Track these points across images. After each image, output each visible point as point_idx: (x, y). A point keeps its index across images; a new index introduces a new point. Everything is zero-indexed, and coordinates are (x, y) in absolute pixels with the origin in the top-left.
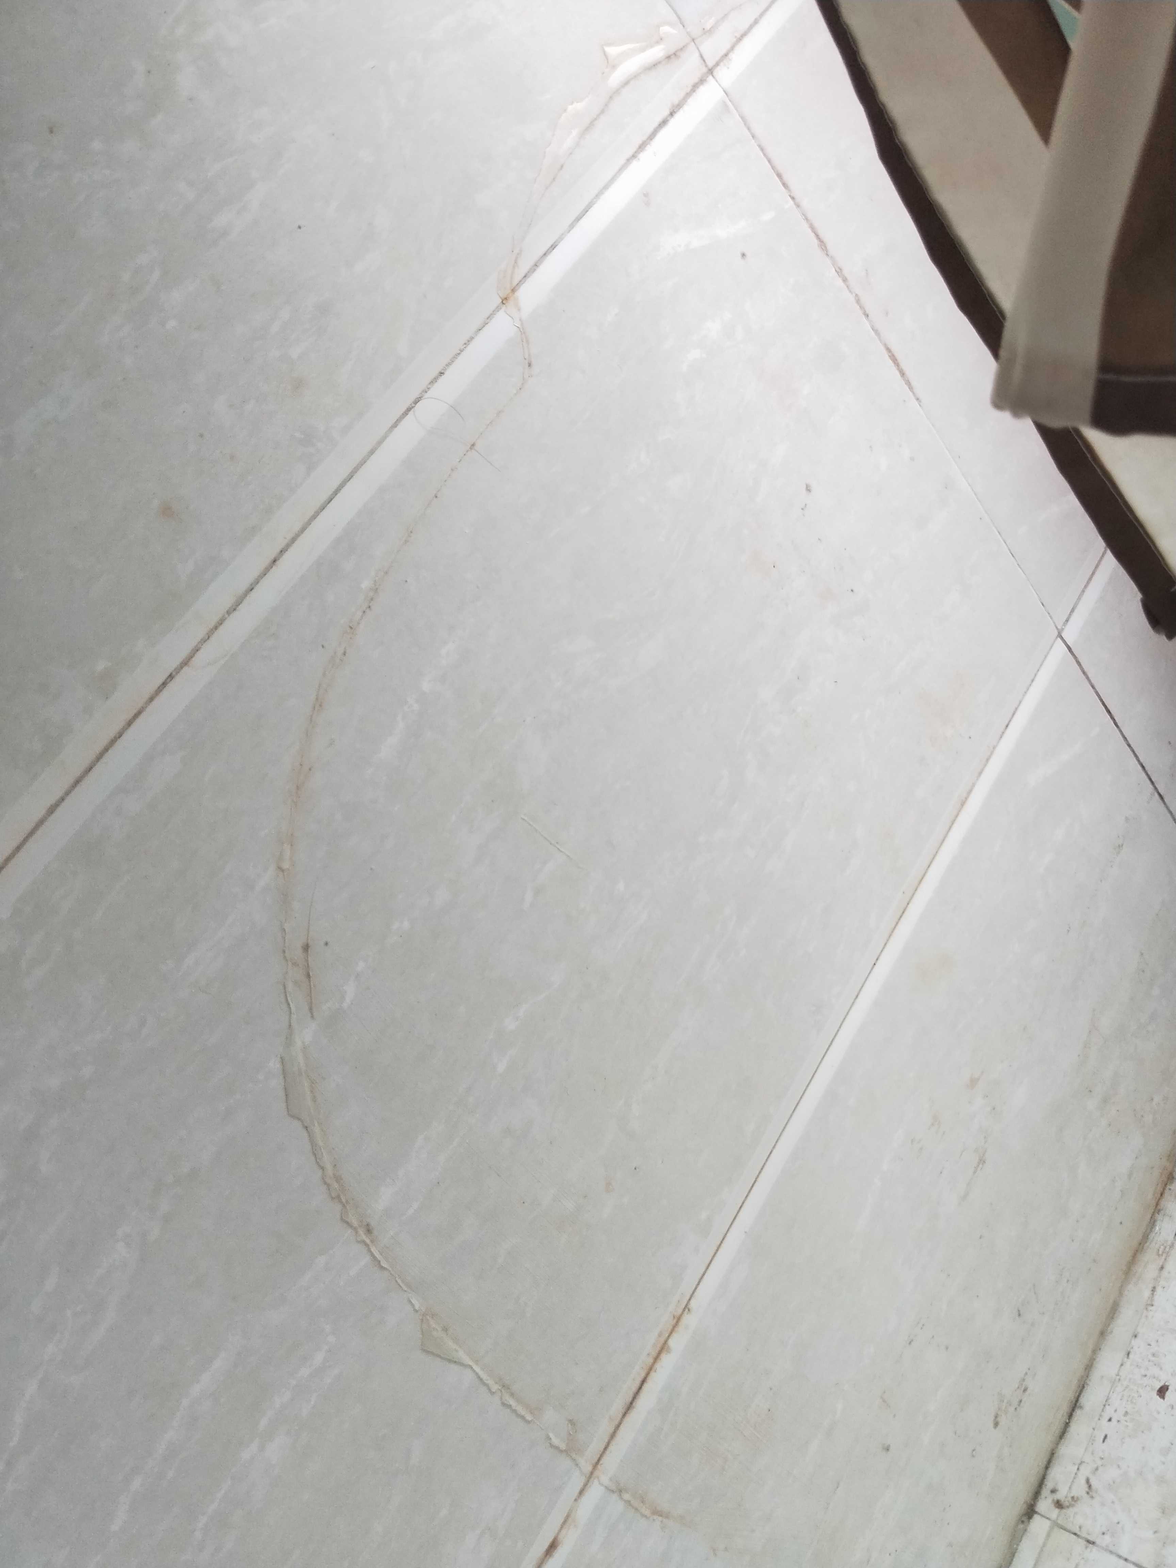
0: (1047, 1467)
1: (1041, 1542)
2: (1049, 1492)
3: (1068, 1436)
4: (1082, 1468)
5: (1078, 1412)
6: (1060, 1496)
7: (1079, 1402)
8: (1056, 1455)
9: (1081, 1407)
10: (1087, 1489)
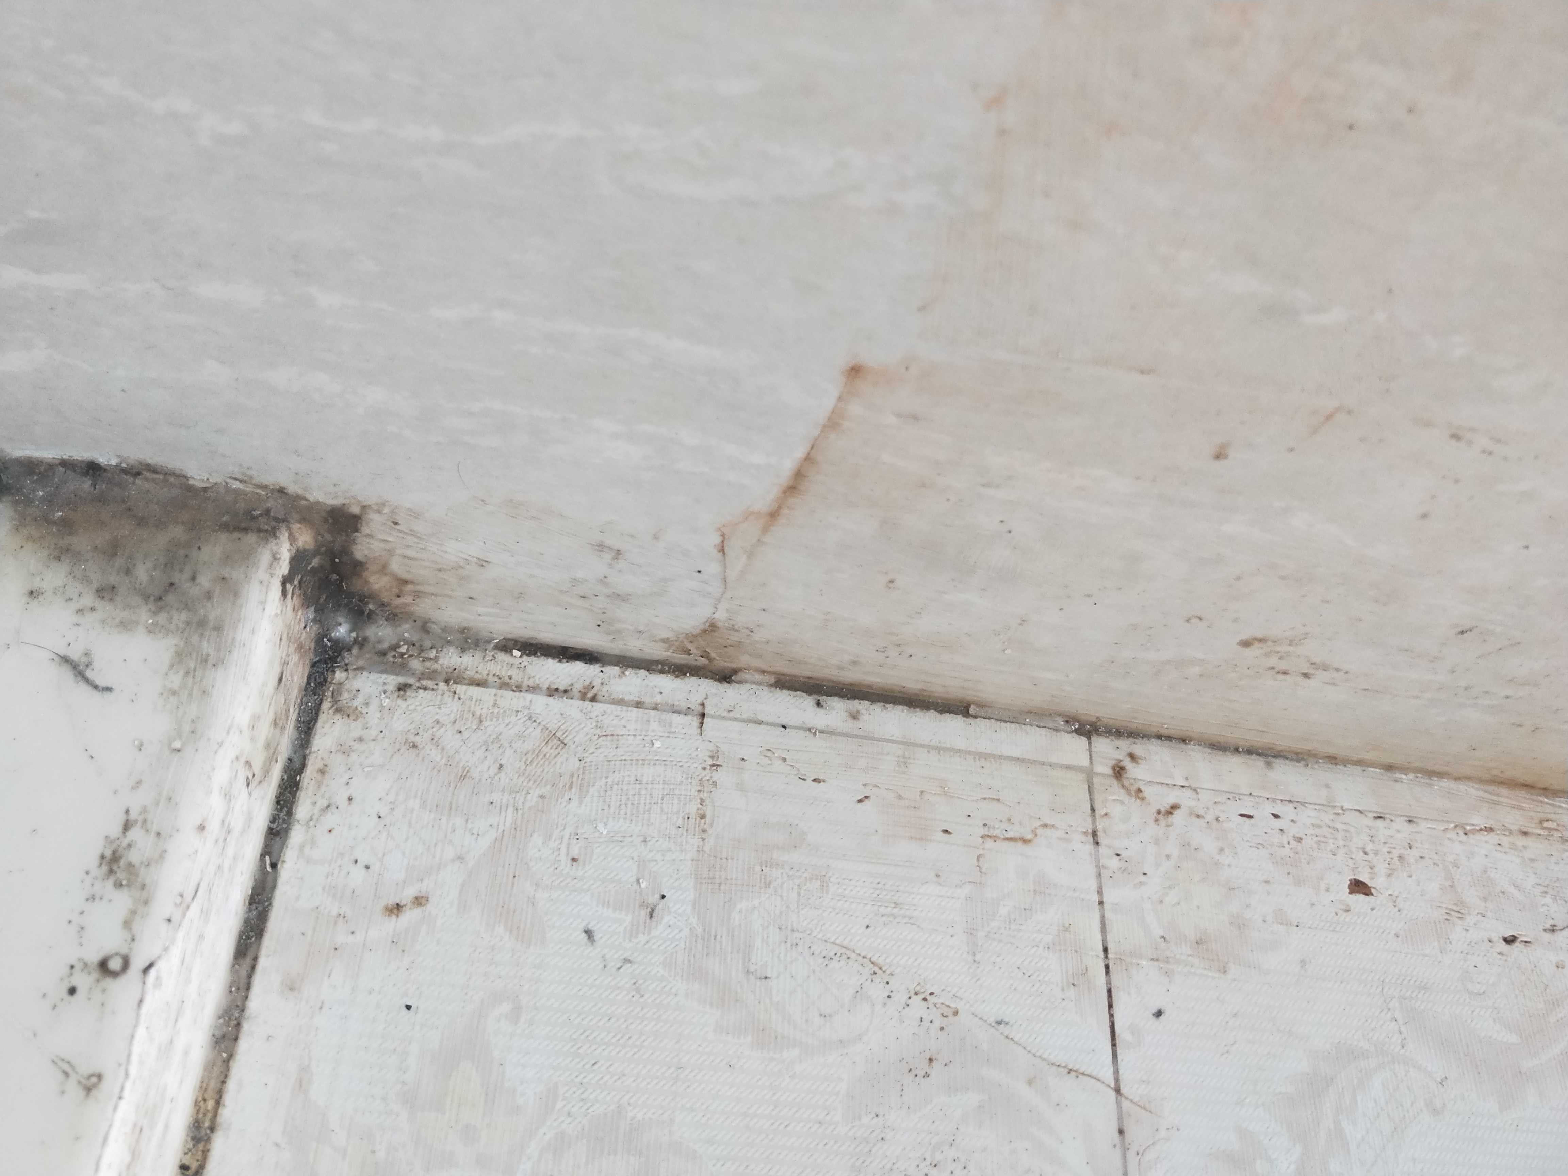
0: (1159, 737)
1: (1054, 759)
2: (1129, 751)
3: (1219, 756)
4: (1188, 793)
5: (1260, 762)
6: (1134, 771)
7: (1277, 761)
8: (1182, 746)
9: (1269, 764)
10: (1163, 810)
